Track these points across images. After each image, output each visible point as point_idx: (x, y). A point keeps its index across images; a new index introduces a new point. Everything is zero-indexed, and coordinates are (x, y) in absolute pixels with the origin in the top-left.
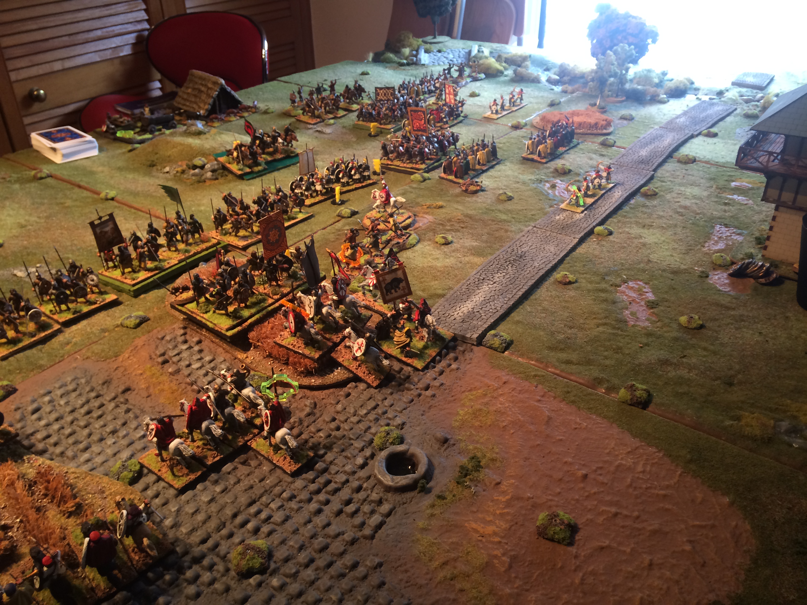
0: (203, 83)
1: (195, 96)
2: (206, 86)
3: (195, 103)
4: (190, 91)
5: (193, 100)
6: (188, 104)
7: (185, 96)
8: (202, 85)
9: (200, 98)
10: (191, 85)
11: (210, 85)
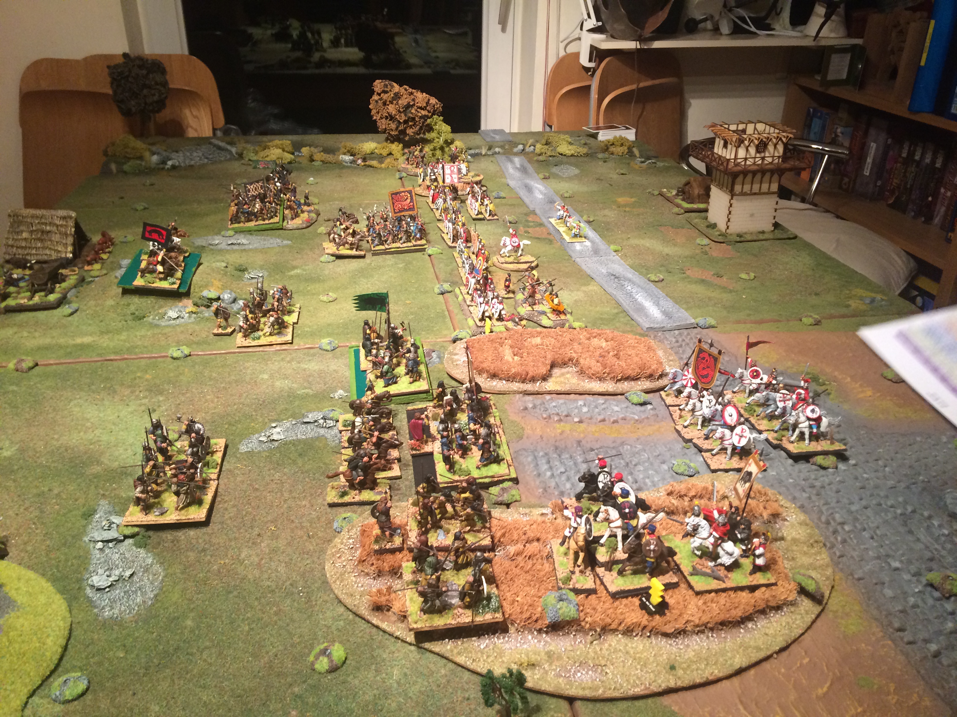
0: (43, 221)
1: (41, 240)
2: (50, 224)
3: (44, 248)
4: (25, 235)
5: (39, 245)
6: (34, 252)
7: (24, 244)
8: (46, 224)
9: (51, 240)
10: (22, 228)
11: (58, 222)
